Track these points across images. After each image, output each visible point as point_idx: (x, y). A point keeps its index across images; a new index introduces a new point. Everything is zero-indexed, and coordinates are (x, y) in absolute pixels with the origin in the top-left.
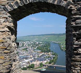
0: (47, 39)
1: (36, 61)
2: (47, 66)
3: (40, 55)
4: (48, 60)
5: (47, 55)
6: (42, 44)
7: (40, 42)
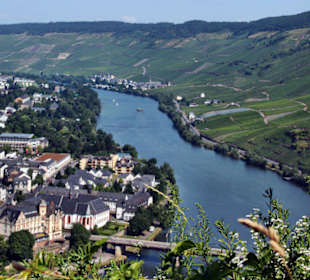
0: (63, 56)
1: (43, 211)
2: (118, 250)
3: (49, 173)
4: (120, 211)
5: (99, 174)
6: (37, 96)
7: (17, 80)
